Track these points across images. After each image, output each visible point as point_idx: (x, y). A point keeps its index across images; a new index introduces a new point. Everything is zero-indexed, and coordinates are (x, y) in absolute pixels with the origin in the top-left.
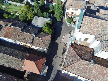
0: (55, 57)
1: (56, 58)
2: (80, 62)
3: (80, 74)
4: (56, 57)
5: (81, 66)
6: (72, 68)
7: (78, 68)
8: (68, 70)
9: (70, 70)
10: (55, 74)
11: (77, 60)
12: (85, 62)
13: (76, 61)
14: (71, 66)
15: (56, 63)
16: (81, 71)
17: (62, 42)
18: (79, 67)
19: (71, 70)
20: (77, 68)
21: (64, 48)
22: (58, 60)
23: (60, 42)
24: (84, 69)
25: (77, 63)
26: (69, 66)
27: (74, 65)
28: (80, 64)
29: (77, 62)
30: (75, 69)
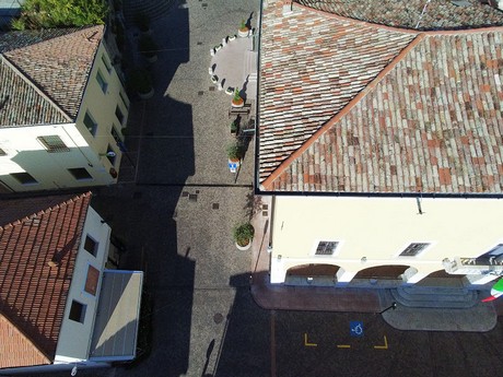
0: (186, 194)
1: (194, 198)
2: (421, 59)
3: (468, 168)
4: (193, 190)
5: (443, 99)
6: (353, 141)
7: (422, 117)
8: (318, 178)
9: (348, 170)
10: (218, 318)
11: (385, 56)
12: (470, 45)
13: (372, 72)
14: (344, 123)
15: (204, 232)
16: (466, 142)
17: (212, 89)
18: (432, 111)
19: (362, 169)
20: (414, 125)
21: (239, 118)
22: (216, 206)
23: (201, 93)
24: (488, 105)
25: (390, 80)
26: (323, 138)
27: (369, 103)
28: (425, 82)
29: (391, 71)
30: (396, 139)
